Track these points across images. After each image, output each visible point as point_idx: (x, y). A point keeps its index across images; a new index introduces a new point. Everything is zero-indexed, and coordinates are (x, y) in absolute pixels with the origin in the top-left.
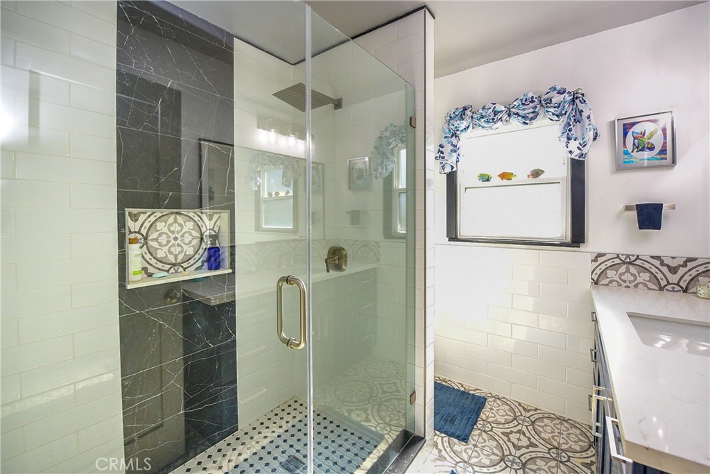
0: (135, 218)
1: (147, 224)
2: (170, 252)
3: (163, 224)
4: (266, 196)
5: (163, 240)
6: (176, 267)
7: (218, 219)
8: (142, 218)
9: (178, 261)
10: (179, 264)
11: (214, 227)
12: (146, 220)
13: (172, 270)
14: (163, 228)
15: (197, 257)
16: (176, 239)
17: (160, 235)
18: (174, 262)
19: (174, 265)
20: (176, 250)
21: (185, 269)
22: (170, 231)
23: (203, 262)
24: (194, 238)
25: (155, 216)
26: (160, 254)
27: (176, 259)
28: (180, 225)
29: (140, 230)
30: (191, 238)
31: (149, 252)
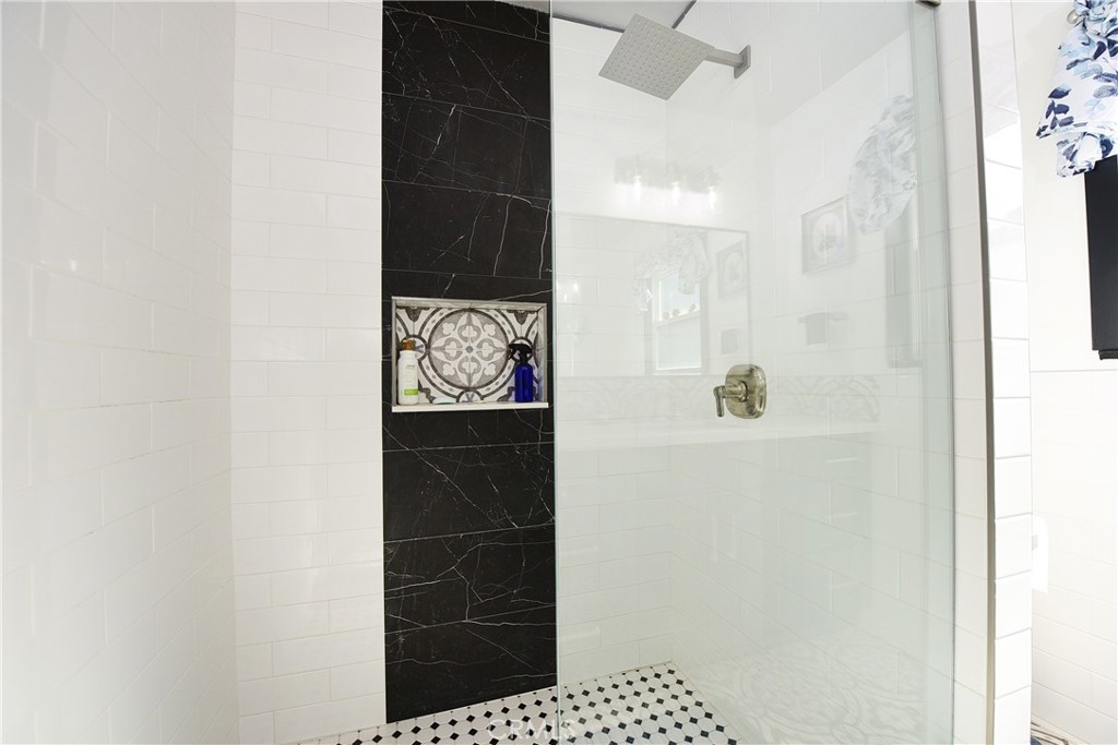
0: (413, 313)
1: (430, 326)
2: (462, 370)
3: (452, 325)
4: (661, 319)
5: (452, 349)
6: (470, 393)
7: (534, 322)
8: (424, 315)
9: (473, 384)
10: (474, 389)
11: (527, 335)
12: (429, 318)
13: (464, 397)
14: (452, 332)
15: (501, 380)
16: (470, 349)
17: (448, 342)
18: (467, 384)
19: (467, 389)
20: (470, 367)
21: (482, 398)
22: (461, 337)
23: (510, 389)
24: (498, 350)
25: (441, 314)
26: (447, 371)
27: (470, 381)
28: (477, 329)
29: (421, 333)
30: (491, 350)
31: (433, 366)
